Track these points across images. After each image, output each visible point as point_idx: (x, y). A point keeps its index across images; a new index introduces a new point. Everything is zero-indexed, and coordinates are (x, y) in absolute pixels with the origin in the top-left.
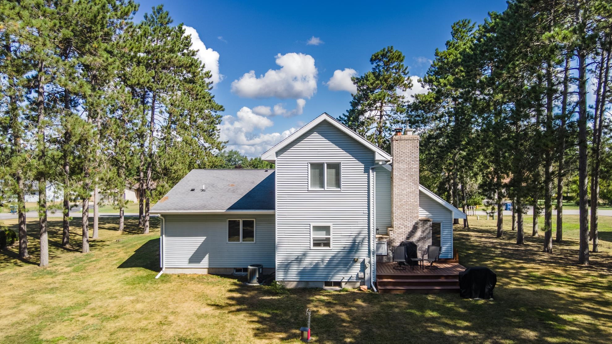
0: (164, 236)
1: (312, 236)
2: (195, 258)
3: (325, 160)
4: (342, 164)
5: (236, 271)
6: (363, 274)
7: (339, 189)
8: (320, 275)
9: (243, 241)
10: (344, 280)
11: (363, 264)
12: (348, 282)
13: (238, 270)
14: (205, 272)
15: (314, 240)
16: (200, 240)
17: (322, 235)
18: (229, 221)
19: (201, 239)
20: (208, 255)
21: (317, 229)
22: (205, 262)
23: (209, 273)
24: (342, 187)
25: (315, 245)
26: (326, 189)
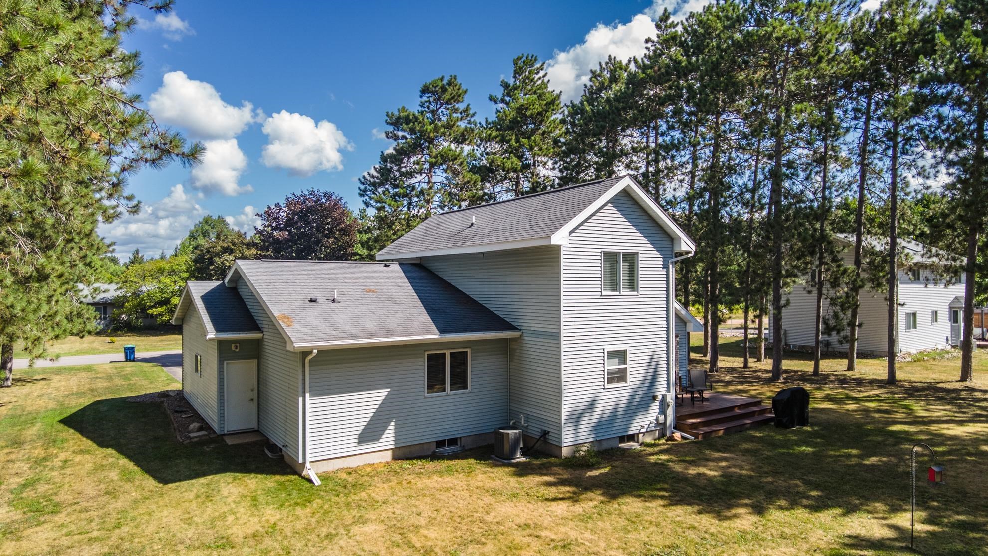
0: (307, 395)
1: (607, 368)
2: (370, 434)
3: (621, 249)
4: (640, 255)
5: (437, 447)
6: (663, 417)
7: (635, 293)
8: (617, 429)
9: (451, 390)
10: (641, 431)
11: (663, 402)
12: (647, 432)
13: (440, 444)
14: (388, 456)
15: (608, 374)
16: (379, 396)
17: (614, 365)
18: (429, 356)
19: (381, 394)
20: (393, 423)
21: (612, 355)
22: (388, 439)
23: (395, 458)
24: (640, 289)
25: (610, 381)
26: (622, 294)
